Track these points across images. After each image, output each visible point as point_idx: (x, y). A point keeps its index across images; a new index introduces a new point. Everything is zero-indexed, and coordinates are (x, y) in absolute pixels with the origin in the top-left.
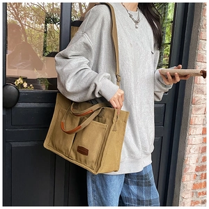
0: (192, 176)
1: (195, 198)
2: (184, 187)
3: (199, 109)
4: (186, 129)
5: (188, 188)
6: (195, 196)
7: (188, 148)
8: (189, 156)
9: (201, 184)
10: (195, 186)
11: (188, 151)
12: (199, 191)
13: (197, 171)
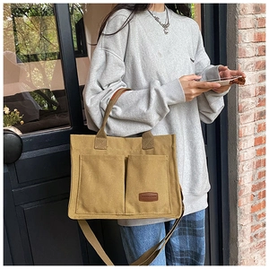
0: (249, 198)
1: (255, 223)
2: (241, 213)
3: (248, 116)
4: (235, 144)
5: (246, 213)
6: (254, 220)
7: (240, 166)
8: (243, 175)
9: (260, 204)
10: (253, 209)
11: (241, 170)
12: (258, 213)
13: (253, 190)
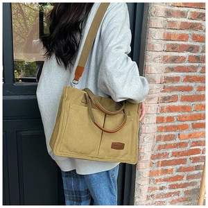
0: (148, 164)
1: (152, 185)
2: (140, 175)
3: (152, 98)
5: (144, 176)
6: (152, 183)
7: (141, 137)
8: (143, 144)
9: (158, 171)
10: (152, 173)
11: (141, 140)
12: (156, 178)
13: (152, 158)
